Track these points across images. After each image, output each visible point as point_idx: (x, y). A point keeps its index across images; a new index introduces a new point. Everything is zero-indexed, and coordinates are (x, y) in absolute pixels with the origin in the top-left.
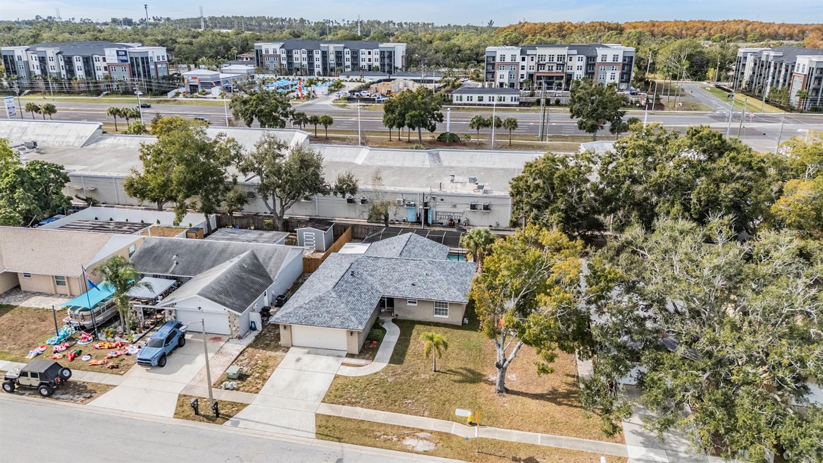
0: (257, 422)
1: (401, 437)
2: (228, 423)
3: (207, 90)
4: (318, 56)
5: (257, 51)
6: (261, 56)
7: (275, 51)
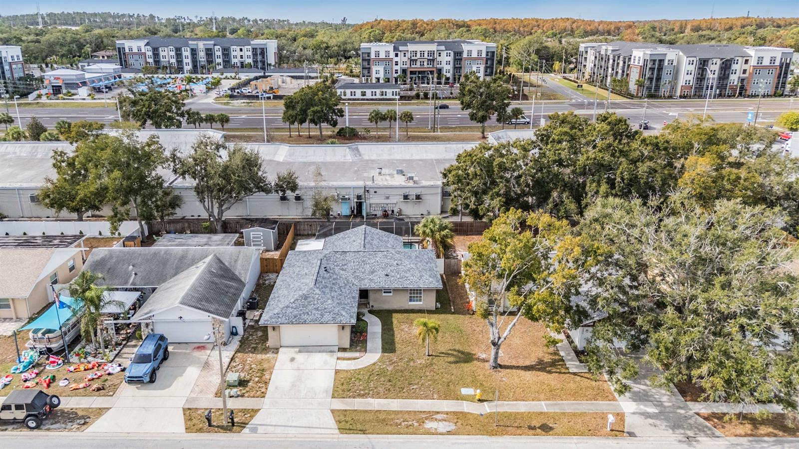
0: (275, 426)
1: (421, 422)
2: (246, 430)
3: (73, 91)
4: (186, 53)
5: (119, 48)
6: (124, 54)
7: (139, 49)
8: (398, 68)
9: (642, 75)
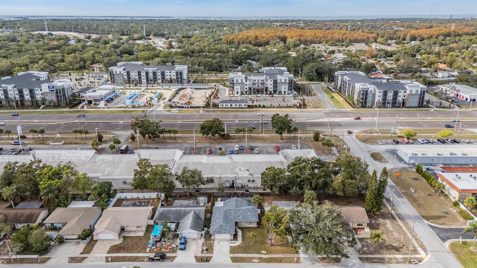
0: (217, 261)
1: (251, 260)
2: (210, 262)
3: (97, 103)
4: (143, 74)
5: (110, 72)
6: (113, 74)
7: (120, 72)
8: (247, 87)
9: (359, 96)
